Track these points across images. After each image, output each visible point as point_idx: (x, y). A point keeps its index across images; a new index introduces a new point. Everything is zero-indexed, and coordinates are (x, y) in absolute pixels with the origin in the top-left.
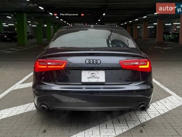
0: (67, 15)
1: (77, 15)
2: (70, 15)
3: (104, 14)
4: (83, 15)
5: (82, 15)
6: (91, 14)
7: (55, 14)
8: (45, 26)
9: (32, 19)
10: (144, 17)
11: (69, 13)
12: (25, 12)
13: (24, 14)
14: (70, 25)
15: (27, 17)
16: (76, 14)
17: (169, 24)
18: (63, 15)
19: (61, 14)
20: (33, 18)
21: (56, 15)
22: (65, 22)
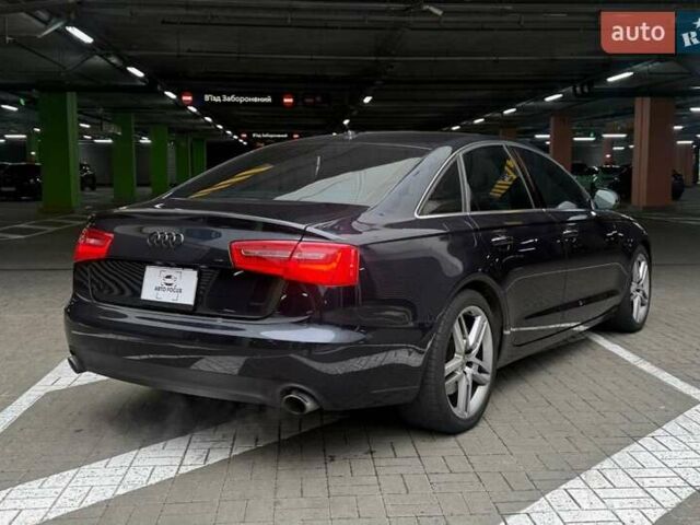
0: (229, 99)
1: (269, 100)
2: (241, 100)
3: (367, 100)
4: (291, 100)
5: (286, 100)
6: (318, 99)
7: (184, 98)
8: (145, 140)
9: (99, 117)
10: (506, 112)
11: (238, 95)
12: (73, 88)
13: (69, 94)
14: (235, 137)
15: (78, 107)
16: (266, 97)
17: (589, 136)
18: (217, 99)
19: (207, 98)
20: (101, 111)
21: (190, 98)
22: (220, 127)
